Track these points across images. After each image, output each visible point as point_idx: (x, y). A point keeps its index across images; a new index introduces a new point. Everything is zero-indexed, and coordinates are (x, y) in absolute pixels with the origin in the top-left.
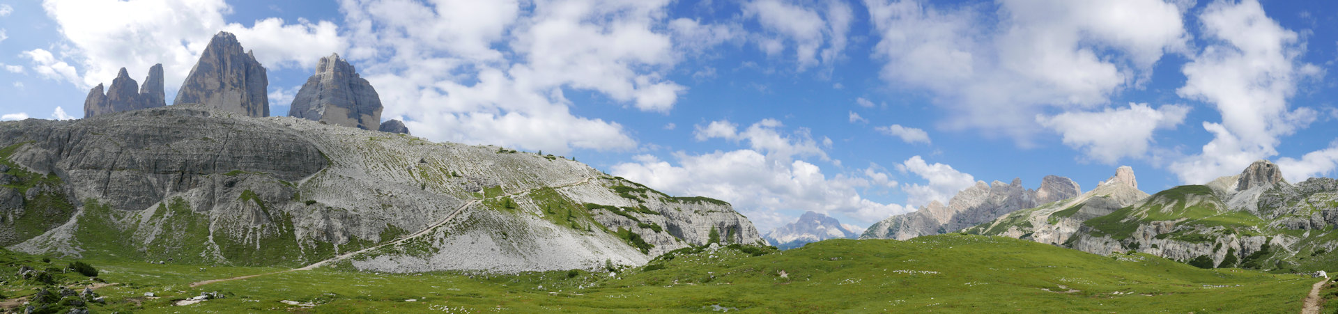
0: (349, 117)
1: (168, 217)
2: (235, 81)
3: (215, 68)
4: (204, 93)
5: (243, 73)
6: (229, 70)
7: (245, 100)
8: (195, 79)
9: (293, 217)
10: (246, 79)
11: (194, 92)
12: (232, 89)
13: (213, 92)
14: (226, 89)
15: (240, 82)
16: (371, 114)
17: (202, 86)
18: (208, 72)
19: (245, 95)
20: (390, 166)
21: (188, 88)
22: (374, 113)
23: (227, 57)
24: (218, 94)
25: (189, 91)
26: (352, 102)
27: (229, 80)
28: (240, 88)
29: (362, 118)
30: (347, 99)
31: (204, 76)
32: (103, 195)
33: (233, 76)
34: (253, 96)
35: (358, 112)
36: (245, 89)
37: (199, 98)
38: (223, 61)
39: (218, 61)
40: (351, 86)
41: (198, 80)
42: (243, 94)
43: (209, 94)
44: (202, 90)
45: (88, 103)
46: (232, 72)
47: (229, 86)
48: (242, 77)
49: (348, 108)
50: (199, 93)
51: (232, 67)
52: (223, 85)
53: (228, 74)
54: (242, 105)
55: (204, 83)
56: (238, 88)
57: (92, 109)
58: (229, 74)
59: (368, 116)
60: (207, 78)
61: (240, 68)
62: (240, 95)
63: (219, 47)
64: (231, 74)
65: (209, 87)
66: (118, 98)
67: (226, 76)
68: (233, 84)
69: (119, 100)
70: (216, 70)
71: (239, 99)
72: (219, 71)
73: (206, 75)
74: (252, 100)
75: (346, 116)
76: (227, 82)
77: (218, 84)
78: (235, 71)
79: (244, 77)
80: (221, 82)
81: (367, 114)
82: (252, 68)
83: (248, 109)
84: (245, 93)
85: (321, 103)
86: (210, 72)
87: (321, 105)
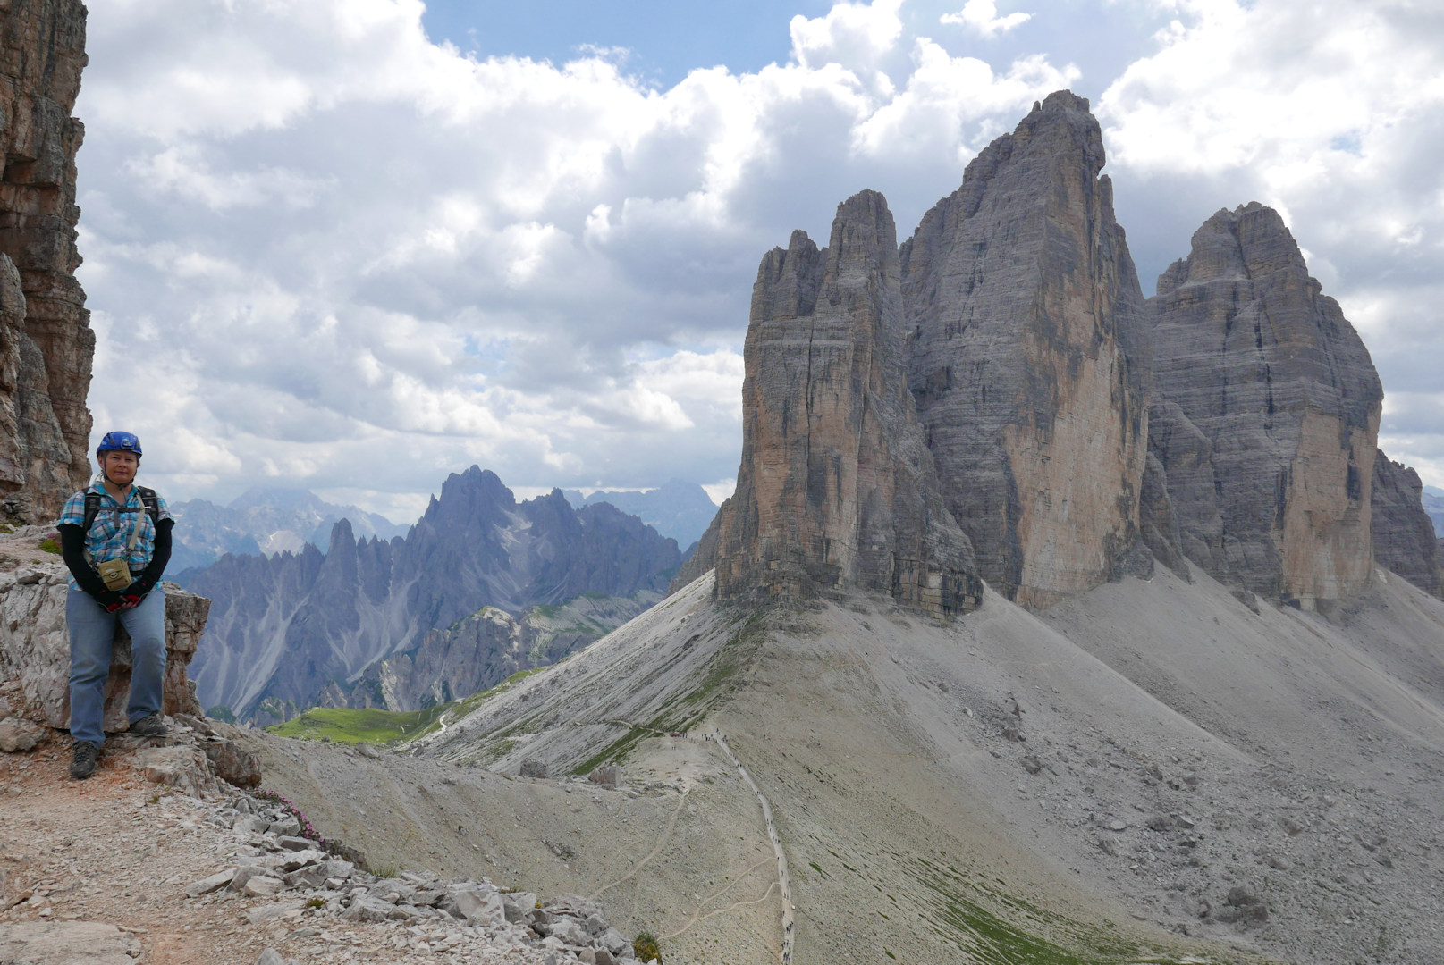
0: (1343, 446)
2: (1105, 308)
4: (1065, 359)
7: (1118, 380)
13: (1083, 354)
16: (1366, 425)
17: (1060, 330)
18: (1070, 272)
19: (1116, 365)
22: (1370, 418)
24: (1091, 365)
29: (1353, 441)
31: (1061, 286)
33: (1101, 287)
37: (1055, 380)
42: (1114, 358)
43: (1075, 364)
44: (1060, 348)
46: (1100, 271)
47: (1097, 328)
49: (1338, 415)
50: (1055, 357)
54: (1112, 399)
55: (1063, 320)
56: (1109, 336)
59: (1361, 433)
60: (1069, 296)
62: (1111, 361)
65: (1073, 339)
68: (1103, 321)
70: (1085, 265)
71: (1108, 379)
73: (1067, 282)
75: (1337, 445)
76: (1096, 313)
77: (1090, 324)
78: (1104, 266)
79: (1116, 292)
81: (1359, 425)
83: (1123, 416)
84: (1116, 353)
85: (1274, 397)
86: (1076, 271)
87: (1275, 403)
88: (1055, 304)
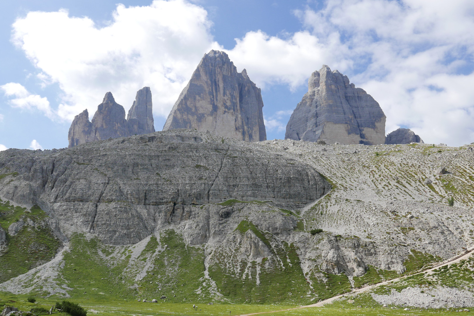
0: (349, 133)
1: (159, 251)
2: (228, 104)
3: (207, 89)
4: (195, 117)
5: (236, 94)
6: (222, 91)
7: (240, 123)
8: (186, 103)
9: (298, 248)
10: (241, 101)
11: (184, 116)
12: (225, 112)
13: (206, 115)
14: (218, 112)
15: (234, 104)
16: (374, 127)
17: (193, 110)
18: (199, 95)
19: (239, 119)
20: (404, 183)
21: (178, 112)
22: (377, 124)
23: (219, 78)
24: (211, 118)
25: (179, 116)
26: (350, 117)
27: (222, 103)
28: (234, 111)
29: (363, 132)
30: (345, 113)
31: (195, 99)
32: (91, 229)
33: (226, 98)
34: (248, 119)
35: (359, 126)
36: (239, 111)
37: (190, 123)
38: (215, 82)
39: (209, 82)
40: (347, 98)
41: (188, 103)
42: (237, 117)
43: (201, 118)
44: (193, 114)
45: (72, 131)
46: (224, 94)
47: (222, 109)
48: (236, 99)
49: (346, 123)
50: (190, 117)
51: (224, 89)
52: (215, 108)
53: (220, 96)
54: (236, 129)
55: (195, 107)
56: (232, 111)
57: (76, 137)
58: (222, 95)
59: (370, 130)
60: (199, 101)
61: (233, 89)
62: (234, 118)
63: (211, 67)
64: (224, 96)
65: (201, 111)
66: (104, 125)
67: (218, 99)
68: (226, 107)
69: (104, 127)
70: (207, 92)
71: (233, 123)
72: (211, 93)
73: (198, 97)
74: (247, 124)
75: (346, 133)
76: (220, 105)
77: (210, 107)
78: (228, 92)
79: (238, 99)
80: (214, 105)
81: (369, 127)
82: (246, 89)
83: (244, 134)
84: (240, 116)
85: (317, 122)
86: (202, 94)
87: (318, 124)
88: (191, 104)
